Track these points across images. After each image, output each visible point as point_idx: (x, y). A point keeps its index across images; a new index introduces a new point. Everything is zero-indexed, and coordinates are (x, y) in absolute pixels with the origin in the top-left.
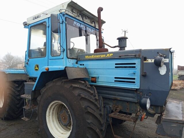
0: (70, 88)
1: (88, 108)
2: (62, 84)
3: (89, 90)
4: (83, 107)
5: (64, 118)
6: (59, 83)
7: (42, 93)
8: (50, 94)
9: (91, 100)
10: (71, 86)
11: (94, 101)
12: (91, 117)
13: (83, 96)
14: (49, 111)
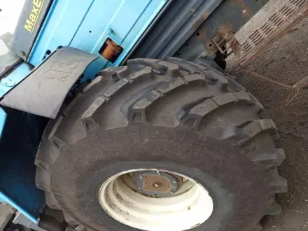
0: (91, 129)
1: (192, 111)
2: (61, 145)
3: (137, 75)
4: (177, 123)
5: (156, 185)
6: (54, 154)
7: (59, 207)
8: (72, 193)
9: (172, 87)
10: (87, 123)
11: (179, 82)
12: (219, 119)
13: (143, 104)
14: (117, 212)
